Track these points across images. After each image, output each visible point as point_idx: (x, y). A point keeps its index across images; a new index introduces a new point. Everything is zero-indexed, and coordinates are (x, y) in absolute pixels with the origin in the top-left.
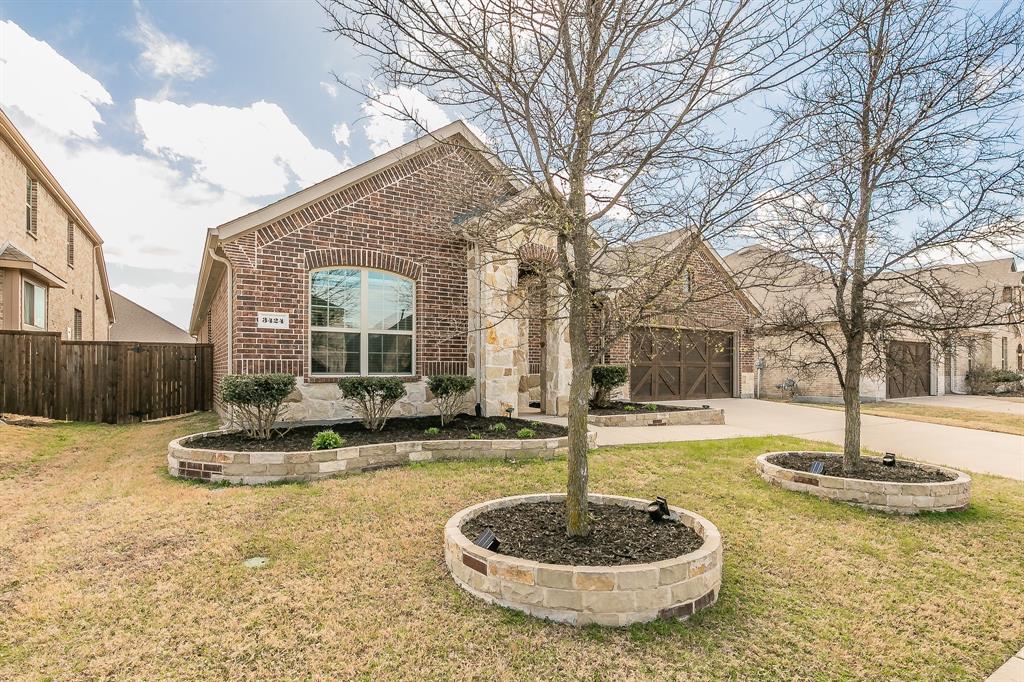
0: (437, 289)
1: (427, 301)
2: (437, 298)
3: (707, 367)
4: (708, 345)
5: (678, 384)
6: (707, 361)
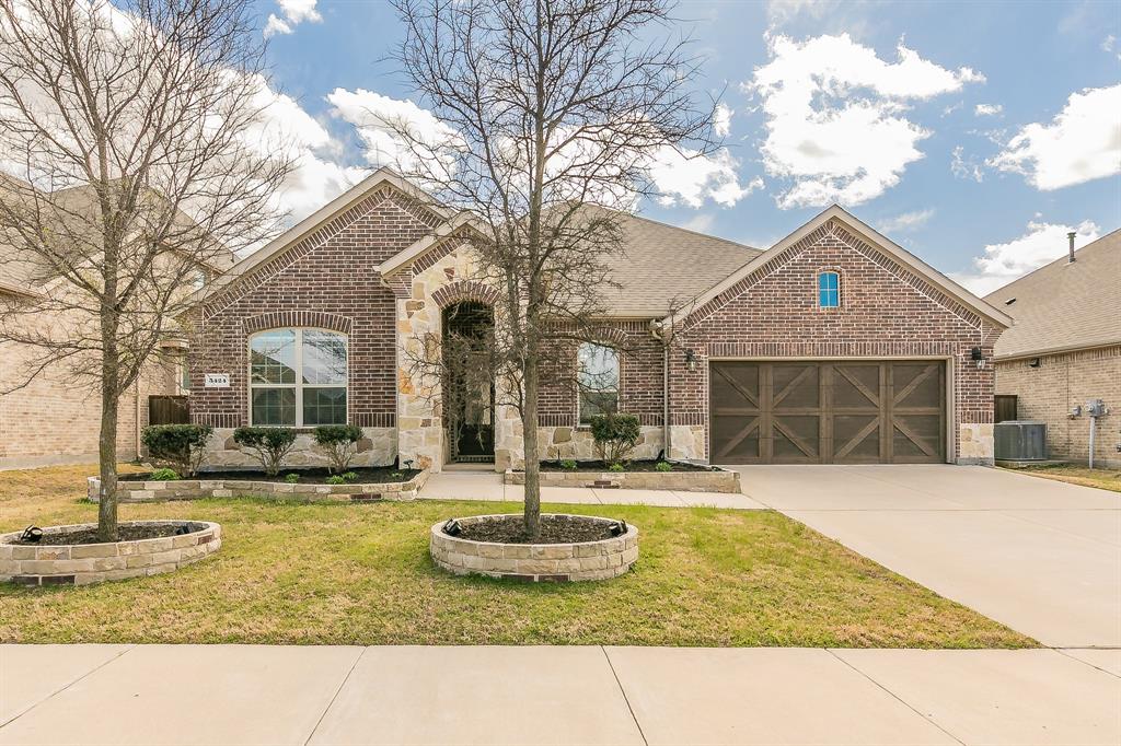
0: (368, 341)
1: (357, 354)
2: (368, 350)
3: (883, 415)
4: (882, 381)
5: (815, 441)
6: (882, 407)
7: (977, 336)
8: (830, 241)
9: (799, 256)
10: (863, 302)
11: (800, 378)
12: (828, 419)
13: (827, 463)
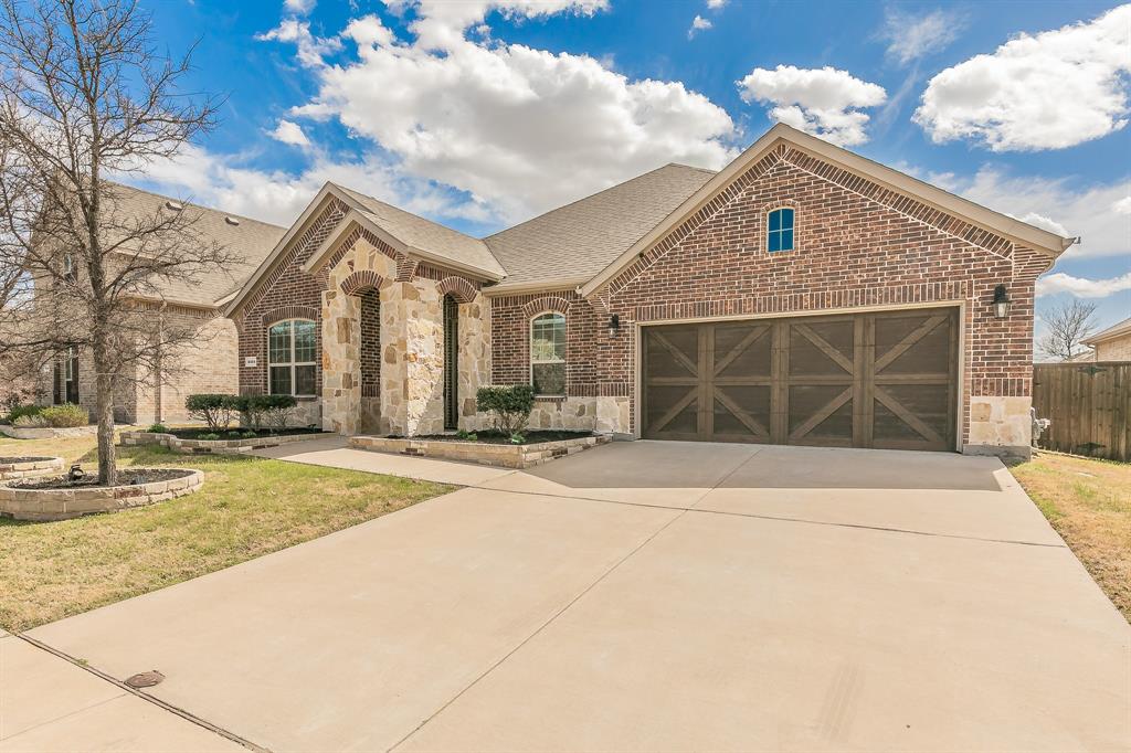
3: (858, 384)
4: (858, 339)
5: (764, 417)
6: (857, 376)
7: (1005, 269)
8: (781, 168)
9: (743, 194)
10: (822, 241)
11: (746, 342)
12: (781, 389)
13: (779, 444)
